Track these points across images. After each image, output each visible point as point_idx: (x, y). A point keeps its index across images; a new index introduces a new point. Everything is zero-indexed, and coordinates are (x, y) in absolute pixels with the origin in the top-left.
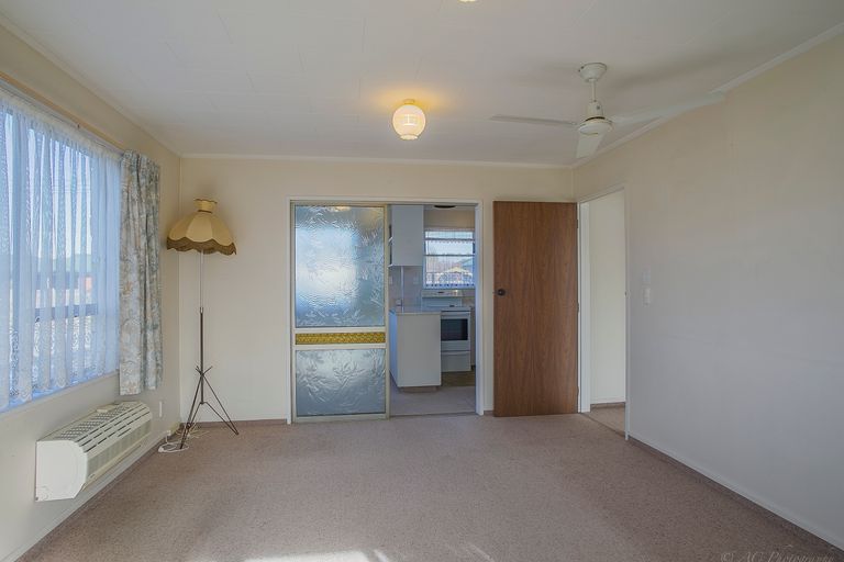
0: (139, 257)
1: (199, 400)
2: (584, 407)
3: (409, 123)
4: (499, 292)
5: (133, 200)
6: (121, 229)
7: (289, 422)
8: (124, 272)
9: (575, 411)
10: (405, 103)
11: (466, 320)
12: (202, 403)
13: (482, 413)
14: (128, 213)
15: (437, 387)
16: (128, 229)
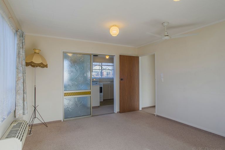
0: (22, 68)
1: (34, 117)
2: (140, 109)
3: (115, 32)
4: (121, 79)
5: (21, 47)
6: (17, 58)
7: (62, 121)
8: (18, 73)
9: (138, 110)
10: (113, 26)
11: (102, 87)
12: (35, 118)
13: (116, 113)
14: (19, 52)
15: (99, 106)
16: (19, 58)
